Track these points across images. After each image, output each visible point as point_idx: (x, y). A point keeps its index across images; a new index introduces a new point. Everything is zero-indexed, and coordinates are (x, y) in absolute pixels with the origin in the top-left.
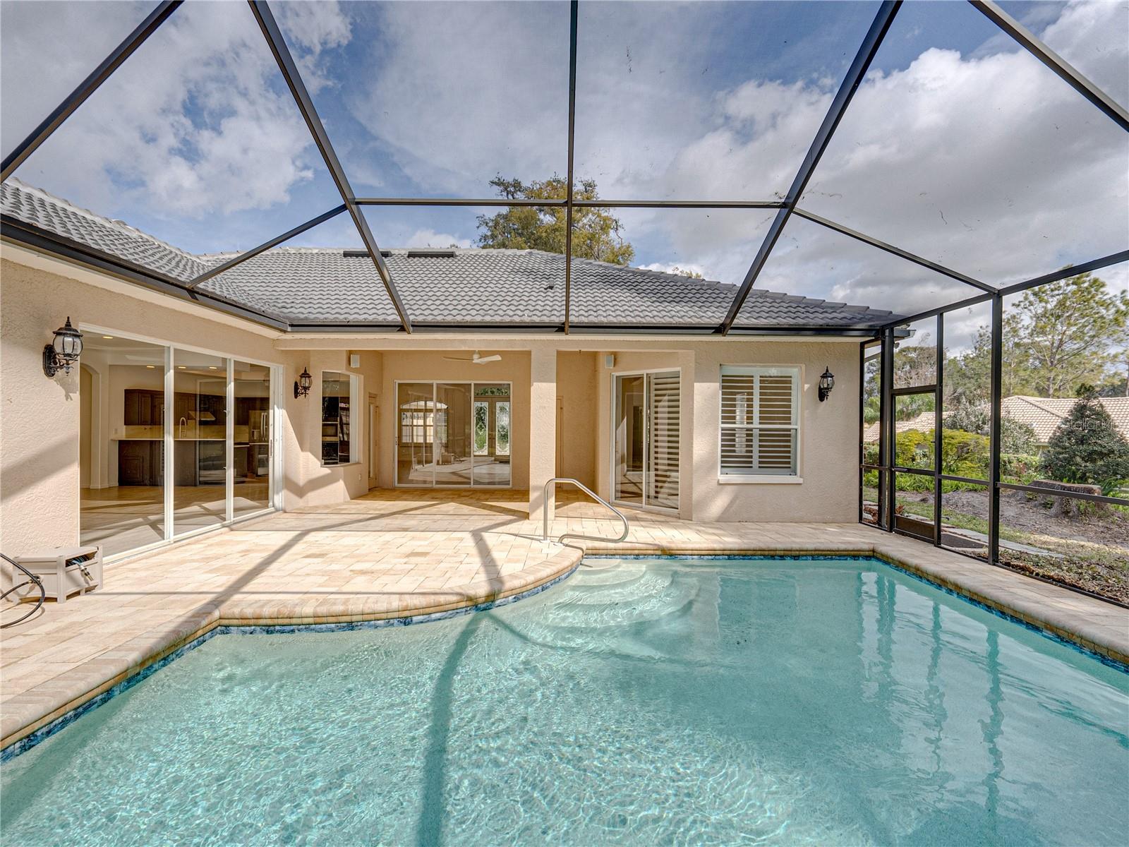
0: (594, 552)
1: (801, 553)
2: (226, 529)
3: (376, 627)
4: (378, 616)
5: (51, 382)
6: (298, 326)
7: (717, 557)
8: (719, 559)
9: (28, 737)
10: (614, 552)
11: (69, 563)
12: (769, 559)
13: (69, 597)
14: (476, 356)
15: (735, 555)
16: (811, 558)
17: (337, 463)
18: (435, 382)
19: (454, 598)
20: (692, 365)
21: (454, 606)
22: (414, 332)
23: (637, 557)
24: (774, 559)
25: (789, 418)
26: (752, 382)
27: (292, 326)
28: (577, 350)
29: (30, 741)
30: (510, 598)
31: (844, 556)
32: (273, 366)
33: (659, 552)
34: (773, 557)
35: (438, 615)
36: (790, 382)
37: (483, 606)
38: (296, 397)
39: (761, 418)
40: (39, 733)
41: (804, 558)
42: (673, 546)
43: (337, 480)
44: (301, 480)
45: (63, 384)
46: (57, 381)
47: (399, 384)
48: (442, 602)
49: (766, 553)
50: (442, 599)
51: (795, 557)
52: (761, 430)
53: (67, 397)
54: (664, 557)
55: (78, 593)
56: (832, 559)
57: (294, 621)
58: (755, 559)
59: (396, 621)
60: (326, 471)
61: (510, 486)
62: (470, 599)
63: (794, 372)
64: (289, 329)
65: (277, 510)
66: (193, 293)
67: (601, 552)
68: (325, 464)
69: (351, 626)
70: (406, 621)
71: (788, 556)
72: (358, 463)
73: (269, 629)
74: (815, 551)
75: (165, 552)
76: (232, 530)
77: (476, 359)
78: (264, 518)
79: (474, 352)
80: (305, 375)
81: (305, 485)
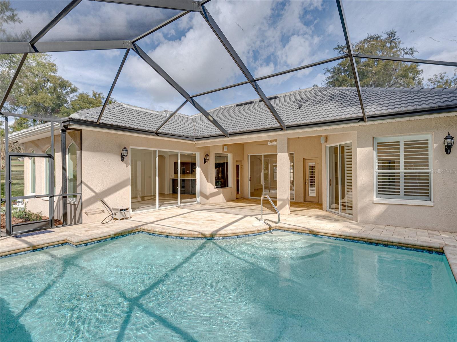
0: (279, 228)
1: (389, 243)
2: (177, 207)
3: (174, 238)
4: (174, 235)
5: (123, 163)
6: (198, 139)
7: (338, 239)
8: (339, 240)
9: (86, 243)
10: (288, 229)
11: (121, 210)
12: (368, 244)
13: (121, 219)
14: (269, 143)
15: (348, 239)
16: (396, 247)
17: (220, 187)
18: (263, 154)
19: (197, 233)
20: (356, 138)
21: (197, 236)
22: (230, 136)
23: (298, 233)
24: (372, 245)
25: (428, 166)
26: (399, 145)
27: (195, 139)
28: (298, 137)
29: (86, 244)
30: (220, 238)
31: (421, 249)
32: (197, 153)
33: (308, 232)
34: (371, 243)
35: (192, 238)
36: (427, 143)
37: (208, 238)
38: (205, 163)
39: (405, 166)
40: (88, 244)
41: (392, 246)
42: (318, 230)
43: (221, 194)
44: (208, 194)
45: (126, 163)
46: (124, 163)
47: (250, 156)
48: (192, 234)
49: (366, 240)
50: (192, 233)
51: (385, 245)
52: (405, 173)
53: (127, 166)
54: (310, 235)
55: (123, 219)
56: (411, 250)
57: (154, 232)
58: (360, 243)
59: (179, 238)
60: (216, 190)
61: (294, 200)
62: (202, 234)
63: (429, 136)
64: (195, 140)
65: (198, 203)
66: (157, 134)
67: (282, 228)
68: (216, 187)
69: (167, 236)
70: (182, 238)
71: (380, 244)
72: (231, 188)
73: (150, 234)
74: (398, 243)
75: (155, 212)
76: (179, 208)
77: (269, 144)
78: (191, 205)
79: (268, 141)
80: (207, 155)
81: (209, 195)
